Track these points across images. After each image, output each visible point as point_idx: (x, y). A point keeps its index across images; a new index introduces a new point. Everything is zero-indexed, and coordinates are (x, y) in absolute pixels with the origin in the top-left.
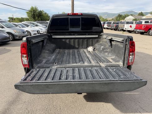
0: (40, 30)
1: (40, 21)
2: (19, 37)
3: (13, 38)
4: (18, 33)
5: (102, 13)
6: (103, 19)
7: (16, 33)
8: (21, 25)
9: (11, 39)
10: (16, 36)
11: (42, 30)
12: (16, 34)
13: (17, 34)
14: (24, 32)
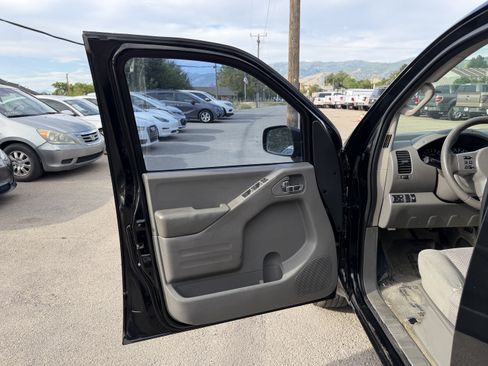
0: (160, 125)
1: (157, 91)
2: (64, 162)
3: (35, 165)
4: (62, 142)
5: (345, 63)
6: (353, 80)
7: (48, 141)
8: (81, 105)
9: (26, 174)
10: (52, 156)
11: (165, 124)
12: (48, 147)
13: (55, 148)
14: (87, 138)
